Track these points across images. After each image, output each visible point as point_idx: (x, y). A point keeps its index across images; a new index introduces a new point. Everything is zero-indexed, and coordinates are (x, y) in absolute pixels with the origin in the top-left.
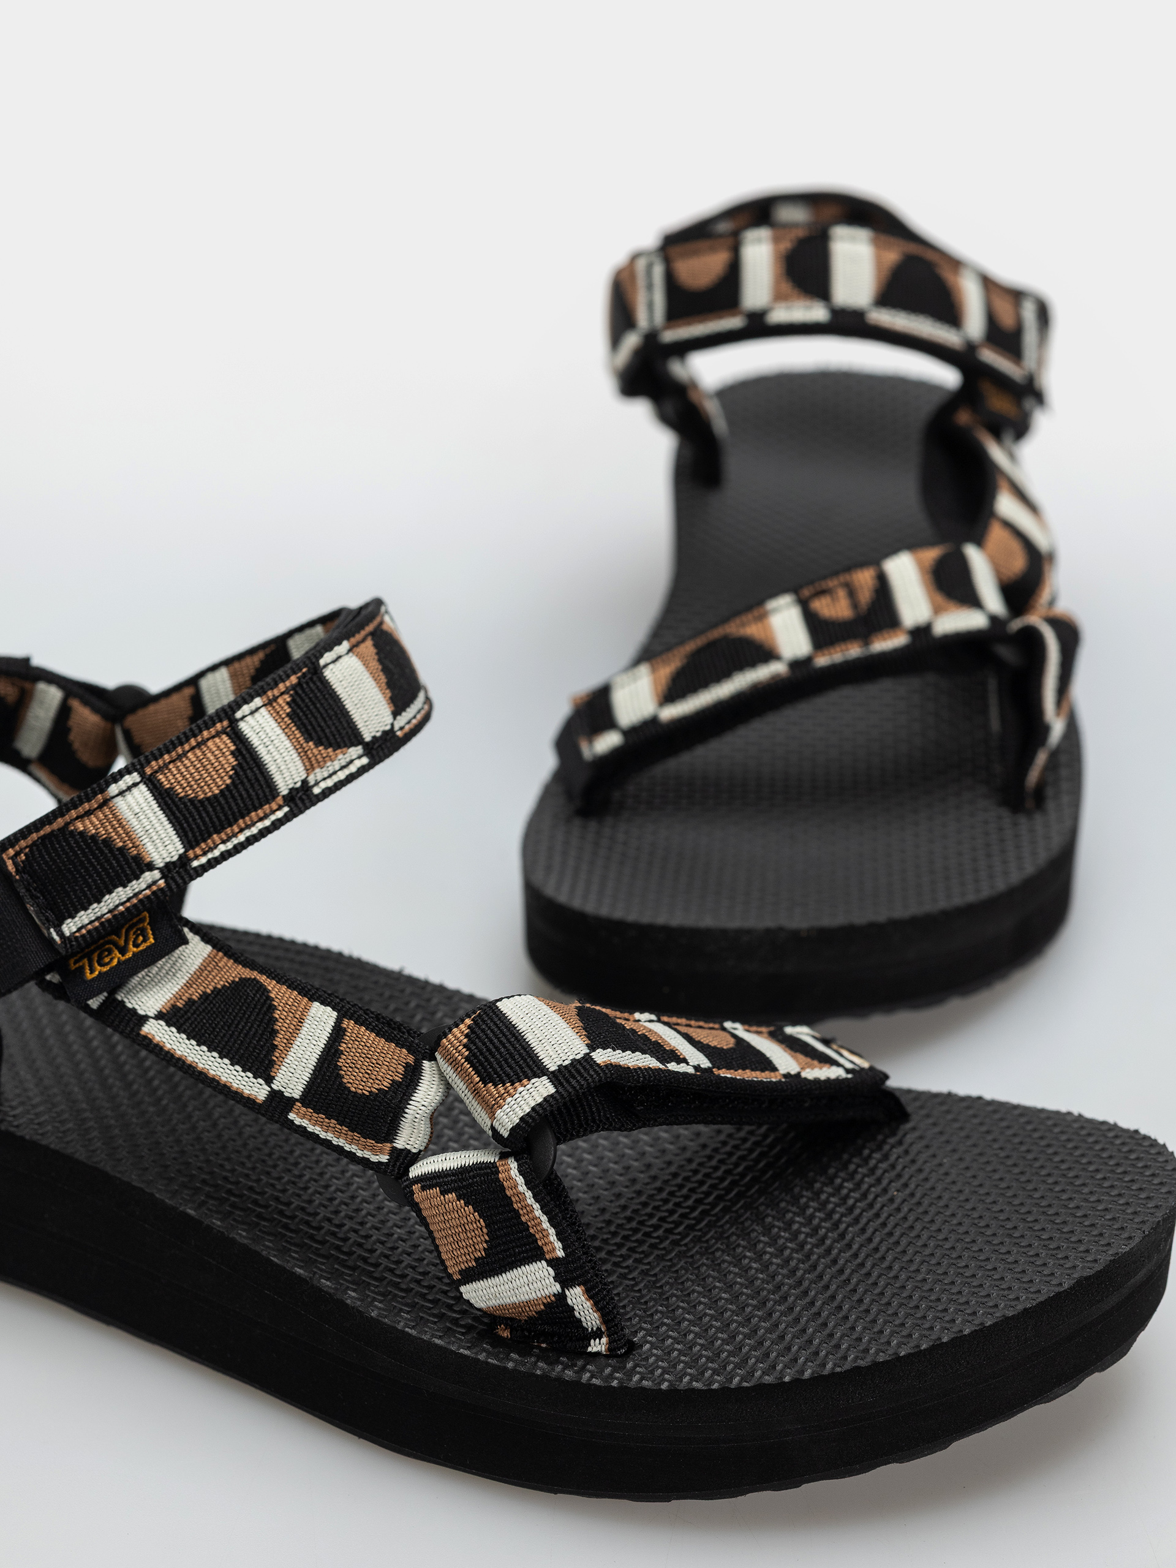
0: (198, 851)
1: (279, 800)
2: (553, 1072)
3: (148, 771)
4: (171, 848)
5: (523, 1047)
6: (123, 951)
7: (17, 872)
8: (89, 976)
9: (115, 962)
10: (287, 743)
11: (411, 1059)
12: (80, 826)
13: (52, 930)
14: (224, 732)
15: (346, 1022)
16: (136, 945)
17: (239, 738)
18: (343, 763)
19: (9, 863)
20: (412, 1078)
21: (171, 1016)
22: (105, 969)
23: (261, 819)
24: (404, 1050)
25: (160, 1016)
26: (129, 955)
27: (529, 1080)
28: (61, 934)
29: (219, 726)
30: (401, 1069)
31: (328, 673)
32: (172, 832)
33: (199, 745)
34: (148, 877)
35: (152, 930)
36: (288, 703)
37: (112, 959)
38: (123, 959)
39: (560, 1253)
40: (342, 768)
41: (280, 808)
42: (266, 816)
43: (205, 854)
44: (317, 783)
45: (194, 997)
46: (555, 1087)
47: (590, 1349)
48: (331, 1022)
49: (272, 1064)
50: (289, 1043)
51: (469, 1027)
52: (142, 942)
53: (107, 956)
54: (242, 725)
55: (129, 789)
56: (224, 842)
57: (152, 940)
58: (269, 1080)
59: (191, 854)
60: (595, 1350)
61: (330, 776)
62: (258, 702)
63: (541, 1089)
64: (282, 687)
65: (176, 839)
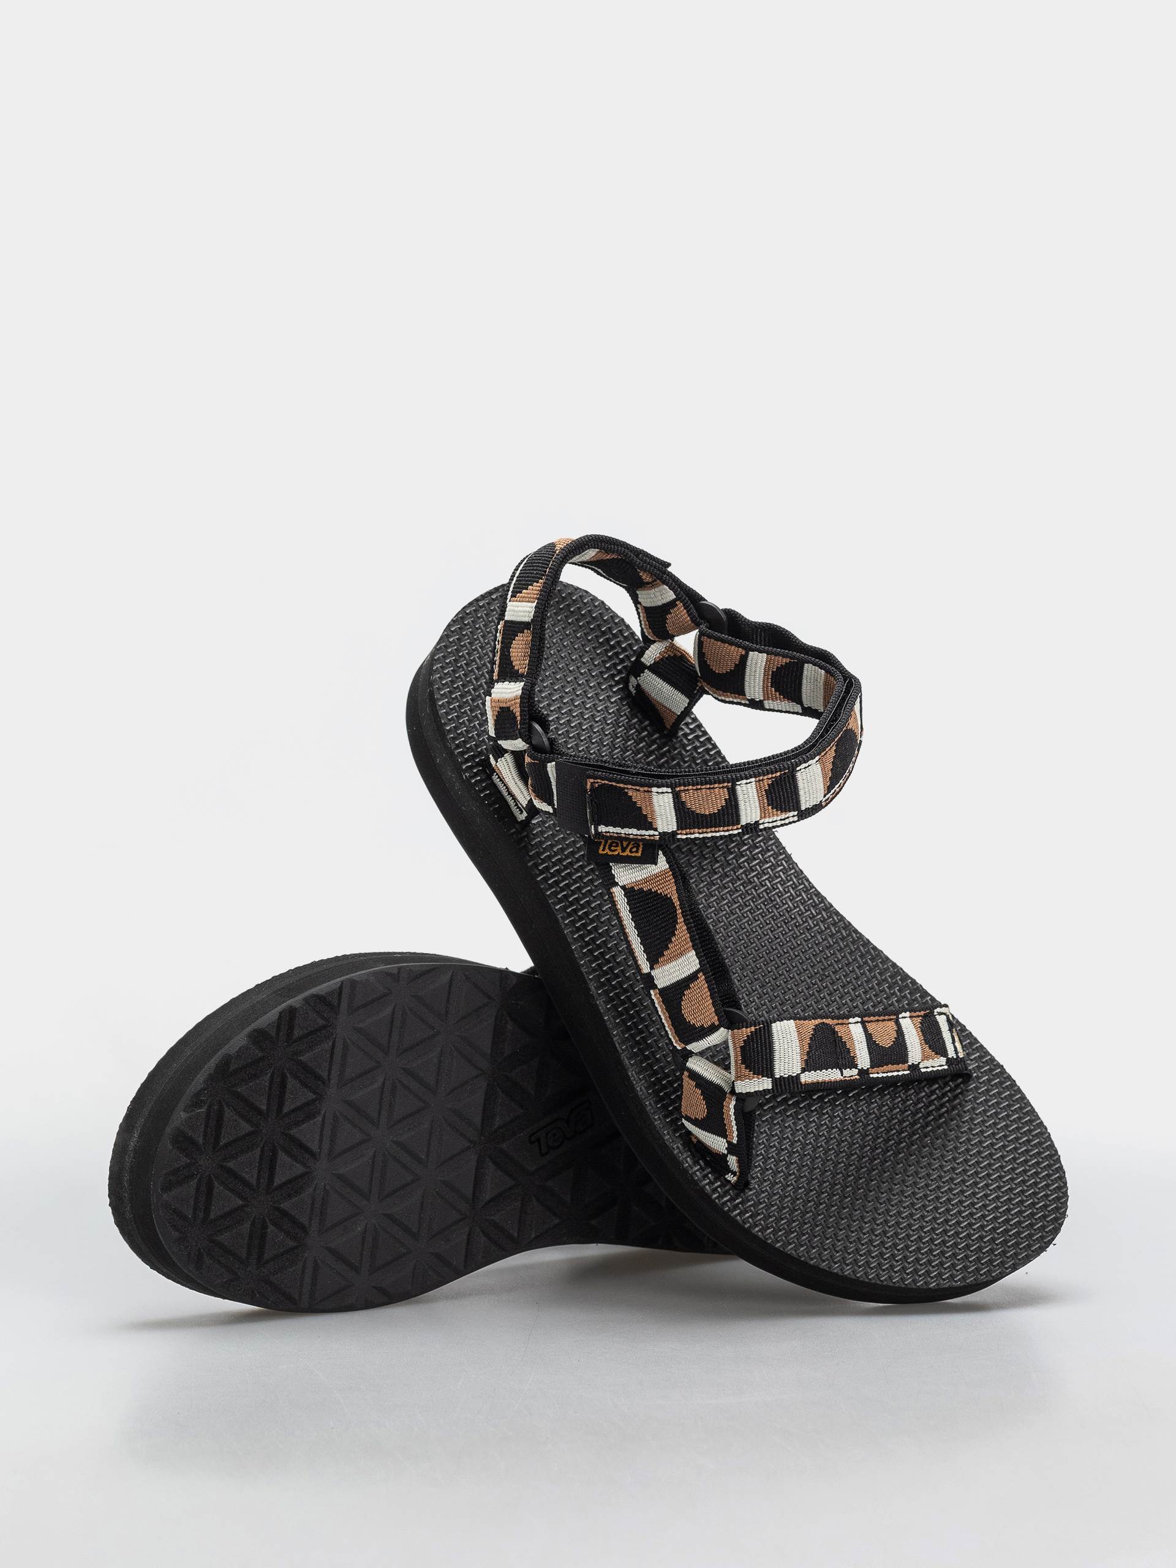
0: (684, 832)
1: (739, 826)
2: (776, 1078)
3: (678, 789)
4: (670, 827)
5: (770, 1059)
6: (623, 850)
7: (590, 790)
8: (601, 852)
9: (616, 853)
10: (757, 804)
11: (717, 1023)
12: (630, 793)
13: (593, 826)
14: (727, 787)
15: (701, 974)
16: (631, 852)
17: (732, 792)
18: (783, 818)
19: (589, 784)
20: (713, 1029)
21: (629, 891)
22: (610, 853)
23: (723, 831)
24: (716, 1017)
25: (623, 888)
26: (625, 854)
27: (762, 1077)
28: (596, 829)
29: (726, 784)
30: (709, 1023)
31: (798, 775)
32: (674, 819)
33: (710, 788)
34: (651, 832)
35: (643, 848)
36: (768, 784)
37: (616, 850)
38: (621, 854)
39: (735, 1141)
40: (781, 820)
41: (737, 829)
42: (728, 830)
43: (686, 834)
44: (763, 823)
45: (644, 889)
46: (773, 1086)
47: (727, 1176)
48: (694, 969)
49: (657, 962)
50: (670, 960)
51: (751, 1032)
52: (635, 852)
53: (614, 846)
54: (738, 788)
55: (663, 793)
56: (699, 833)
57: (639, 854)
58: (652, 968)
59: (679, 832)
60: (729, 1179)
61: (773, 822)
62: (753, 780)
63: (766, 1084)
64: (770, 776)
65: (675, 824)
